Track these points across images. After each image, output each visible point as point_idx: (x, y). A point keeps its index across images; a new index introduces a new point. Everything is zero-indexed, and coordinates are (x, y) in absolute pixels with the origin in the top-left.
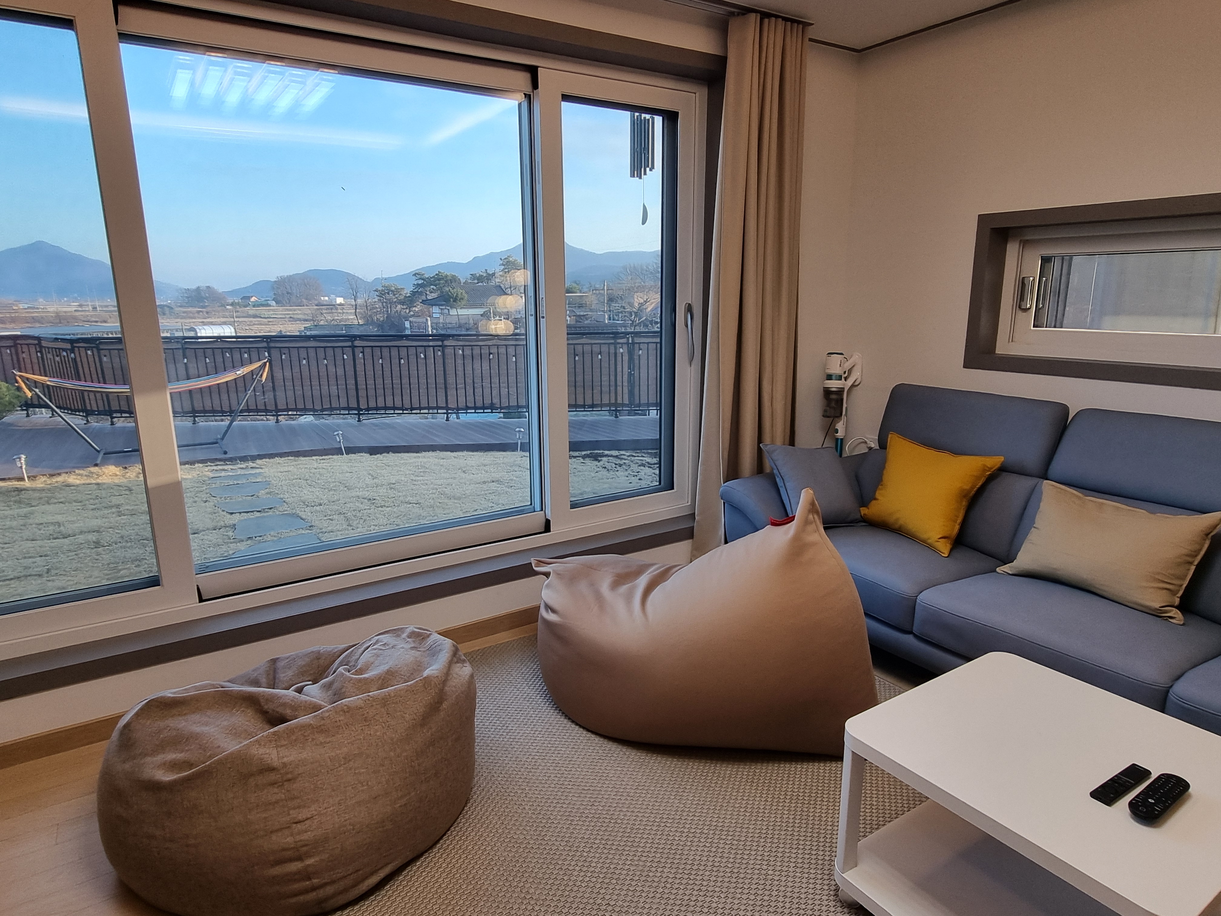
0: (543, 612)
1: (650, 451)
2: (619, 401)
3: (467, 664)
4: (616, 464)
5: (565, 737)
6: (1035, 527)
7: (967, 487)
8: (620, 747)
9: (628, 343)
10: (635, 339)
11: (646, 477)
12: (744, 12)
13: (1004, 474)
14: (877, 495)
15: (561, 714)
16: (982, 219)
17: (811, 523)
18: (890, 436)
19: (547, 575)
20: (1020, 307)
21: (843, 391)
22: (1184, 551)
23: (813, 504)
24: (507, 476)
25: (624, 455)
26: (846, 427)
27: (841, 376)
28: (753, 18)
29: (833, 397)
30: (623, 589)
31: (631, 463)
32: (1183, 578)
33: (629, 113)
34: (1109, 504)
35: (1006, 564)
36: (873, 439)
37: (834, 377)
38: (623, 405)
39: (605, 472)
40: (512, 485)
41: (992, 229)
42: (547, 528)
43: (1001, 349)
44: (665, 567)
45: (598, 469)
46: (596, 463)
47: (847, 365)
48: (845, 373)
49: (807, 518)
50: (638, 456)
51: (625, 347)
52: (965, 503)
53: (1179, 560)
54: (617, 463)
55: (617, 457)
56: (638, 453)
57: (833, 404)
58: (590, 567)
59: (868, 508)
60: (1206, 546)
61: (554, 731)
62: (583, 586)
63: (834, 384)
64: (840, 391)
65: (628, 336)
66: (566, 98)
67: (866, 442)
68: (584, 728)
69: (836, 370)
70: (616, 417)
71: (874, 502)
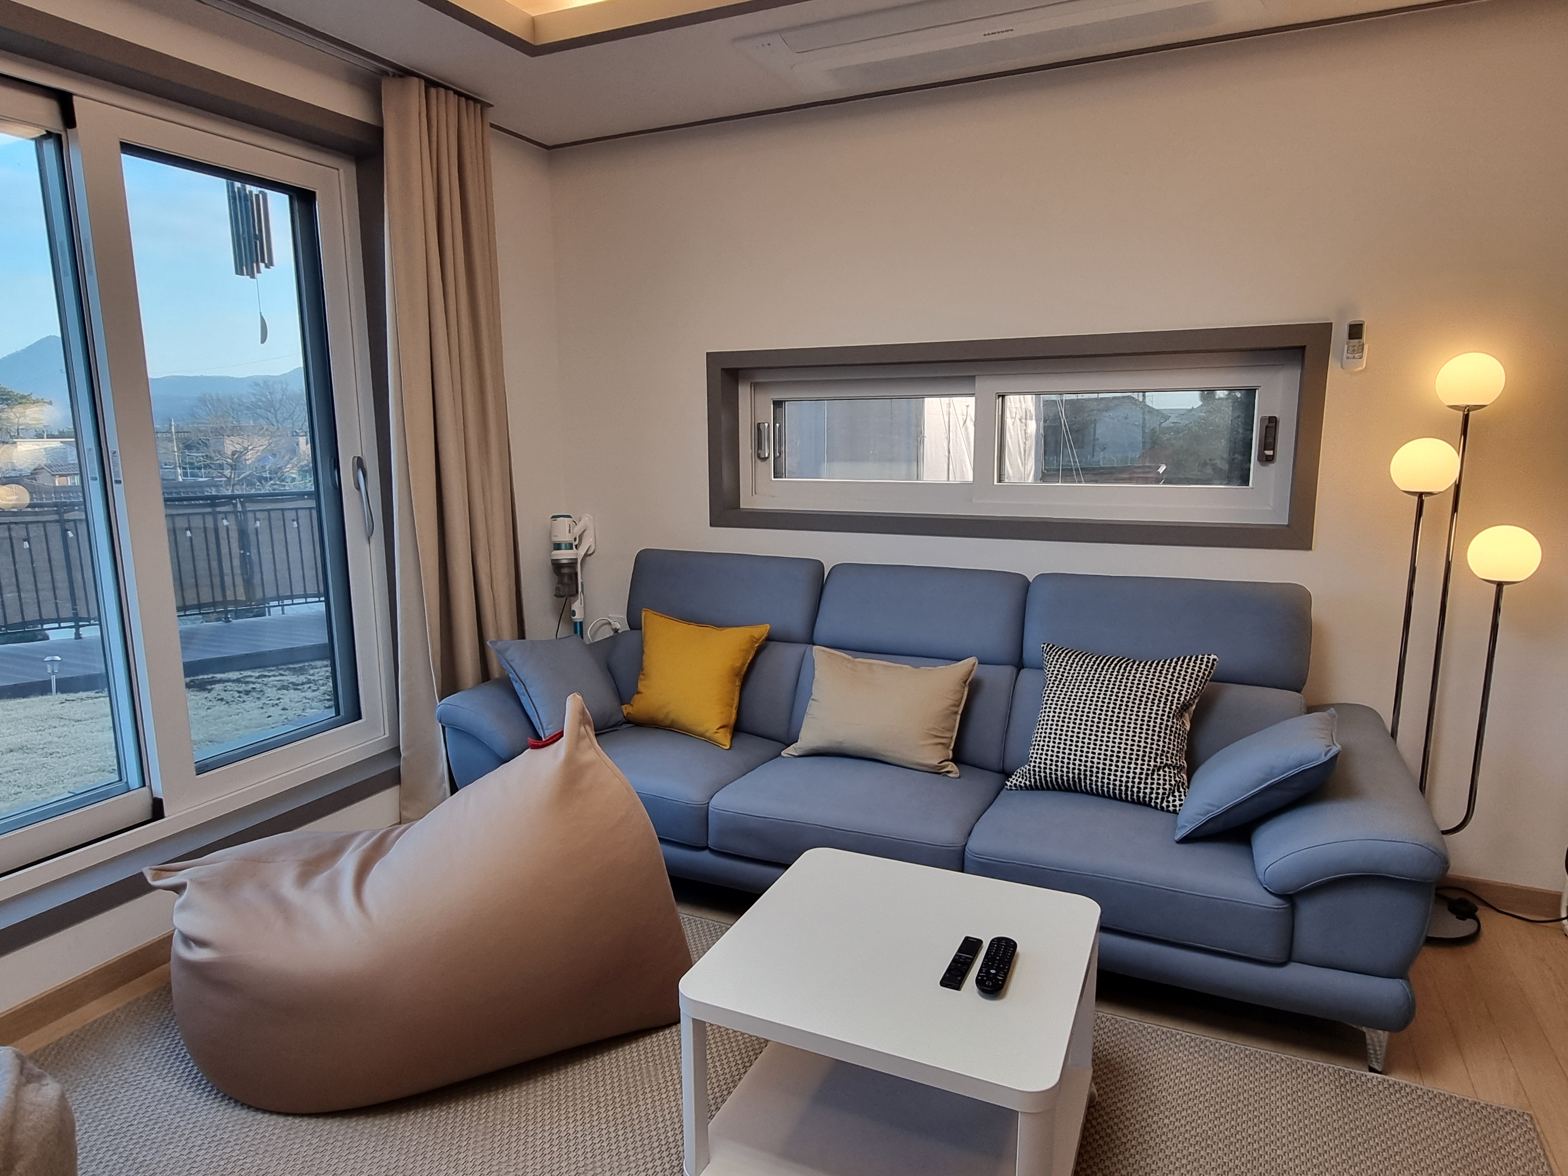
0: (179, 949)
1: (291, 666)
2: (230, 596)
3: (49, 1080)
4: (239, 692)
5: (247, 1139)
6: (813, 700)
7: (738, 664)
8: (346, 1121)
9: (235, 512)
10: (247, 504)
11: (293, 704)
12: (402, 74)
13: (772, 643)
14: (641, 687)
15: (233, 1105)
16: (712, 358)
17: (584, 738)
18: (643, 614)
19: (178, 889)
20: (759, 457)
21: (576, 563)
22: (951, 702)
23: (583, 713)
24: (39, 737)
25: (251, 676)
26: (584, 608)
27: (571, 545)
28: (416, 87)
29: (565, 571)
30: (320, 880)
31: (265, 688)
32: (952, 730)
33: (224, 181)
34: (877, 663)
35: (789, 746)
36: (618, 618)
37: (563, 546)
38: (236, 602)
39: (223, 707)
40: (51, 751)
41: (723, 369)
42: (157, 810)
43: (746, 503)
44: (378, 835)
45: (210, 704)
46: (205, 694)
47: (577, 530)
48: (575, 539)
49: (579, 732)
50: (274, 676)
51: (232, 517)
52: (738, 683)
53: (947, 712)
54: (241, 689)
55: (238, 681)
56: (272, 671)
57: (566, 580)
58: (257, 860)
59: (632, 705)
60: (966, 693)
61: (226, 1136)
62: (248, 893)
63: (564, 555)
64: (573, 564)
65: (234, 501)
66: (128, 148)
67: (610, 624)
68: (279, 1113)
69: (564, 537)
70: (227, 620)
71: (636, 696)
